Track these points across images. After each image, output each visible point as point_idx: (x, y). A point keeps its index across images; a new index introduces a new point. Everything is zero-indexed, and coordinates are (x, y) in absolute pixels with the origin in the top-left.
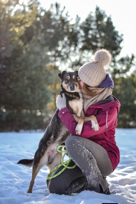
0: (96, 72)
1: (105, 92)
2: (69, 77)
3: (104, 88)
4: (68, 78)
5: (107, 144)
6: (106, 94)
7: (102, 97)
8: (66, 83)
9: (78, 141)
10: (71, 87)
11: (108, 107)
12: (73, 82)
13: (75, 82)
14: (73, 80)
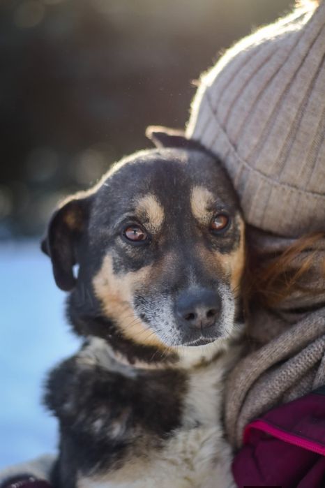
10: (191, 317)
12: (201, 252)
13: (218, 254)
14: (200, 235)
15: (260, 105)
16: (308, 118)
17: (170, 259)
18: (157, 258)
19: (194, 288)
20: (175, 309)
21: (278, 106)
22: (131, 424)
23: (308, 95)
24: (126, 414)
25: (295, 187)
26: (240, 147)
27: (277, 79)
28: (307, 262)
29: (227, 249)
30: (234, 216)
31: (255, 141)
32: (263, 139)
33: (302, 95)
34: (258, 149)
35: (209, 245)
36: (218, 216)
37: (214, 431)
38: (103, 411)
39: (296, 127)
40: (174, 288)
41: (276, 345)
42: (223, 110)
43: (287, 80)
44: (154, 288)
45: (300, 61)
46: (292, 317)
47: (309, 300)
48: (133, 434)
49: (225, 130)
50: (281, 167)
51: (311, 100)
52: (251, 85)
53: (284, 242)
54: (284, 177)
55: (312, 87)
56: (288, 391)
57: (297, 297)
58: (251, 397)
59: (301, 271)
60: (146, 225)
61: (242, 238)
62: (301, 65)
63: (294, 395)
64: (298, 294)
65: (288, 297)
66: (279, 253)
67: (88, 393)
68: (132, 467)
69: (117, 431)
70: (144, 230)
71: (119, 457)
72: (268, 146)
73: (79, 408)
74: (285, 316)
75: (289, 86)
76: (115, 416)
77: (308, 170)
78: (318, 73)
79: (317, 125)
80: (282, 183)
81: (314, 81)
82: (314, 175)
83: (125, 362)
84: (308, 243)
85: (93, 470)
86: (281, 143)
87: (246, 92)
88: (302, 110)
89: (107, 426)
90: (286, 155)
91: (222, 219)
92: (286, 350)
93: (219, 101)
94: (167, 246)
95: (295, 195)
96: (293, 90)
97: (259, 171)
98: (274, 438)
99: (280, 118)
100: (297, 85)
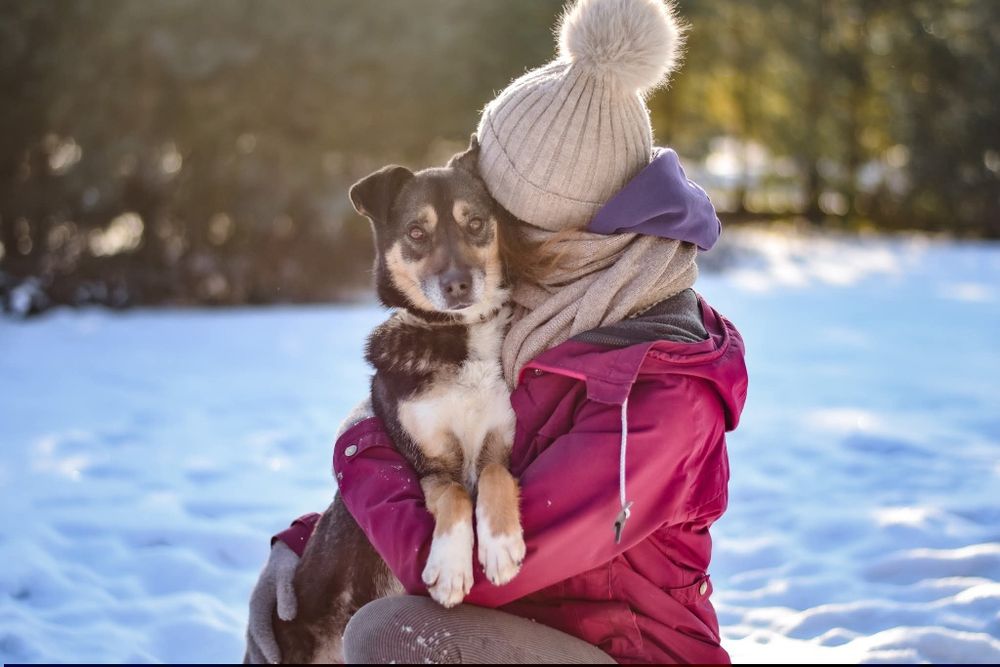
0: (581, 141)
1: (625, 268)
2: (431, 214)
3: (626, 238)
4: (424, 220)
5: (646, 635)
6: (636, 276)
7: (605, 301)
8: (411, 255)
9: (421, 640)
10: (450, 290)
11: (621, 376)
12: (462, 247)
13: (475, 248)
14: (461, 235)
15: (532, 135)
16: (566, 146)
17: (439, 251)
18: (431, 251)
19: (453, 270)
20: (441, 284)
21: (545, 136)
22: (432, 359)
23: (567, 129)
24: (428, 353)
25: (557, 194)
26: (517, 165)
27: (544, 116)
28: (563, 249)
29: (482, 243)
30: (488, 220)
31: (528, 161)
32: (534, 161)
33: (562, 129)
34: (531, 167)
35: (467, 242)
36: (474, 219)
37: (493, 367)
38: (411, 354)
39: (558, 153)
40: (440, 271)
41: (543, 308)
42: (503, 136)
43: (552, 118)
44: (429, 272)
45: (560, 105)
46: (555, 289)
47: (567, 276)
48: (435, 366)
49: (506, 152)
50: (547, 180)
51: (569, 133)
52: (525, 120)
53: (549, 235)
54: (549, 187)
55: (569, 124)
56: (551, 340)
57: (559, 275)
58: (524, 346)
59: (559, 256)
60: (425, 226)
61: (496, 236)
62: (562, 108)
63: (556, 343)
64: (559, 272)
65: (552, 275)
66: (540, 244)
67: (397, 343)
68: (438, 387)
69: (423, 365)
70: (423, 230)
71: (430, 382)
72: (537, 165)
73: (392, 355)
74: (550, 289)
75: (553, 122)
76: (419, 356)
77: (567, 182)
78: (573, 114)
79: (573, 151)
80: (548, 192)
81: (571, 119)
82: (571, 186)
83: (425, 322)
84: (567, 235)
85: (411, 396)
86: (548, 162)
87: (521, 125)
88: (562, 140)
89: (415, 364)
90: (550, 172)
91: (478, 222)
92: (550, 312)
93: (500, 128)
94: (438, 243)
95: (557, 200)
96: (556, 126)
97: (531, 182)
98: (545, 374)
99: (547, 146)
100: (558, 122)
